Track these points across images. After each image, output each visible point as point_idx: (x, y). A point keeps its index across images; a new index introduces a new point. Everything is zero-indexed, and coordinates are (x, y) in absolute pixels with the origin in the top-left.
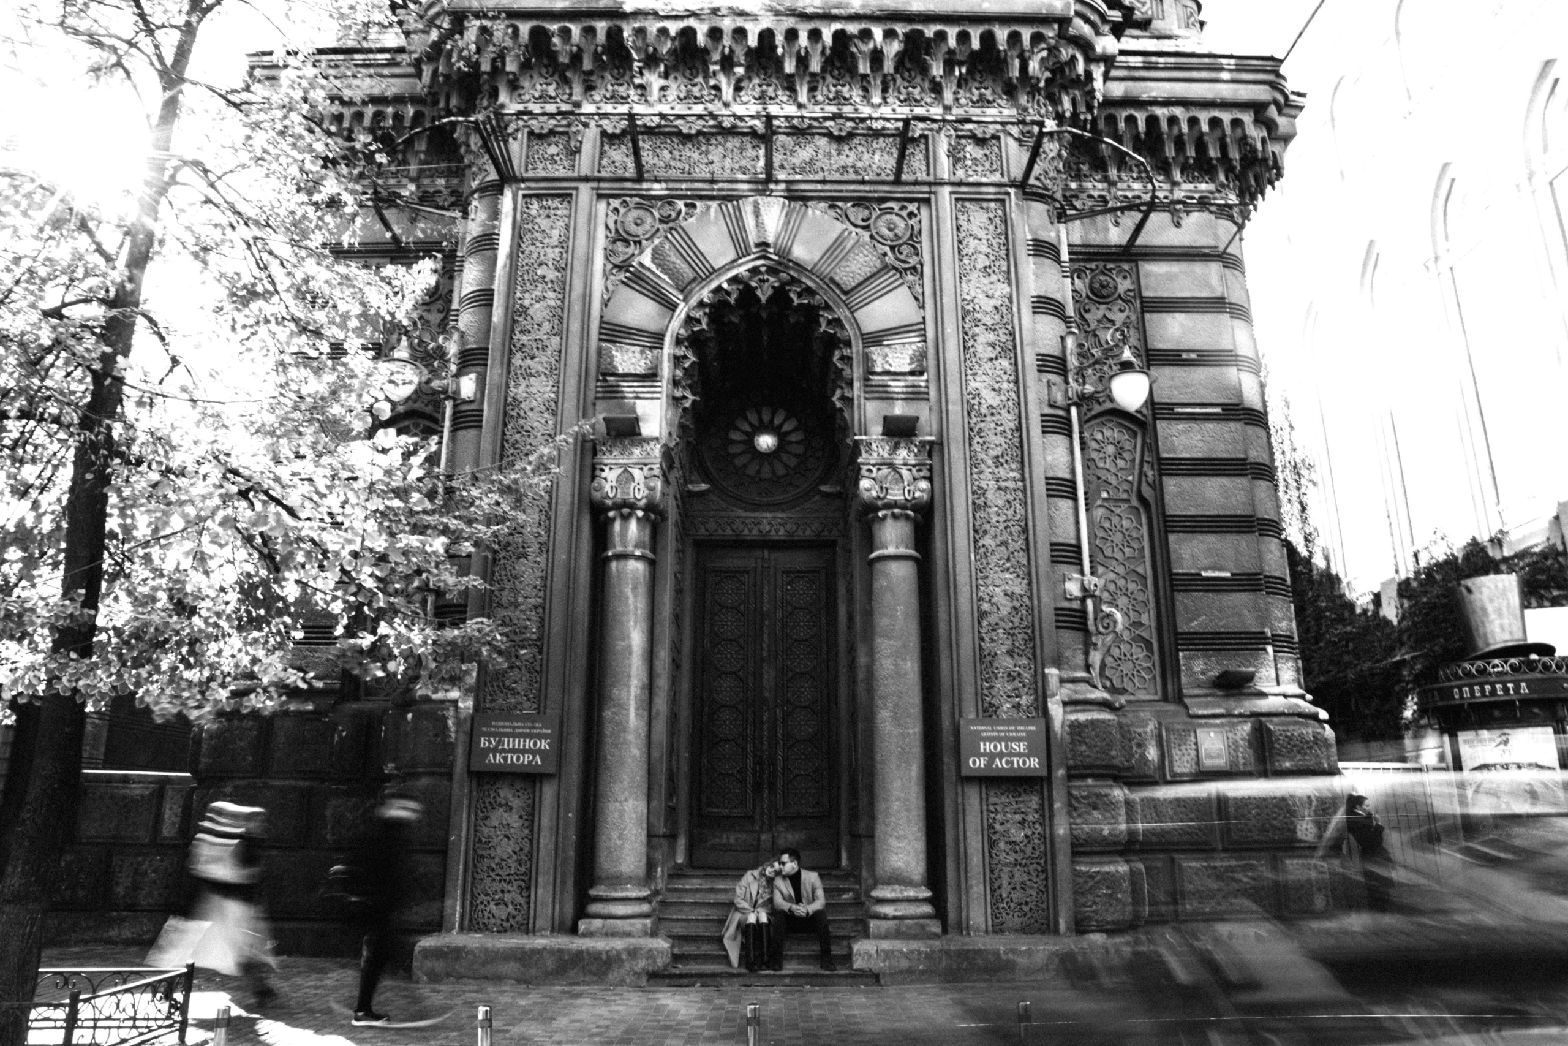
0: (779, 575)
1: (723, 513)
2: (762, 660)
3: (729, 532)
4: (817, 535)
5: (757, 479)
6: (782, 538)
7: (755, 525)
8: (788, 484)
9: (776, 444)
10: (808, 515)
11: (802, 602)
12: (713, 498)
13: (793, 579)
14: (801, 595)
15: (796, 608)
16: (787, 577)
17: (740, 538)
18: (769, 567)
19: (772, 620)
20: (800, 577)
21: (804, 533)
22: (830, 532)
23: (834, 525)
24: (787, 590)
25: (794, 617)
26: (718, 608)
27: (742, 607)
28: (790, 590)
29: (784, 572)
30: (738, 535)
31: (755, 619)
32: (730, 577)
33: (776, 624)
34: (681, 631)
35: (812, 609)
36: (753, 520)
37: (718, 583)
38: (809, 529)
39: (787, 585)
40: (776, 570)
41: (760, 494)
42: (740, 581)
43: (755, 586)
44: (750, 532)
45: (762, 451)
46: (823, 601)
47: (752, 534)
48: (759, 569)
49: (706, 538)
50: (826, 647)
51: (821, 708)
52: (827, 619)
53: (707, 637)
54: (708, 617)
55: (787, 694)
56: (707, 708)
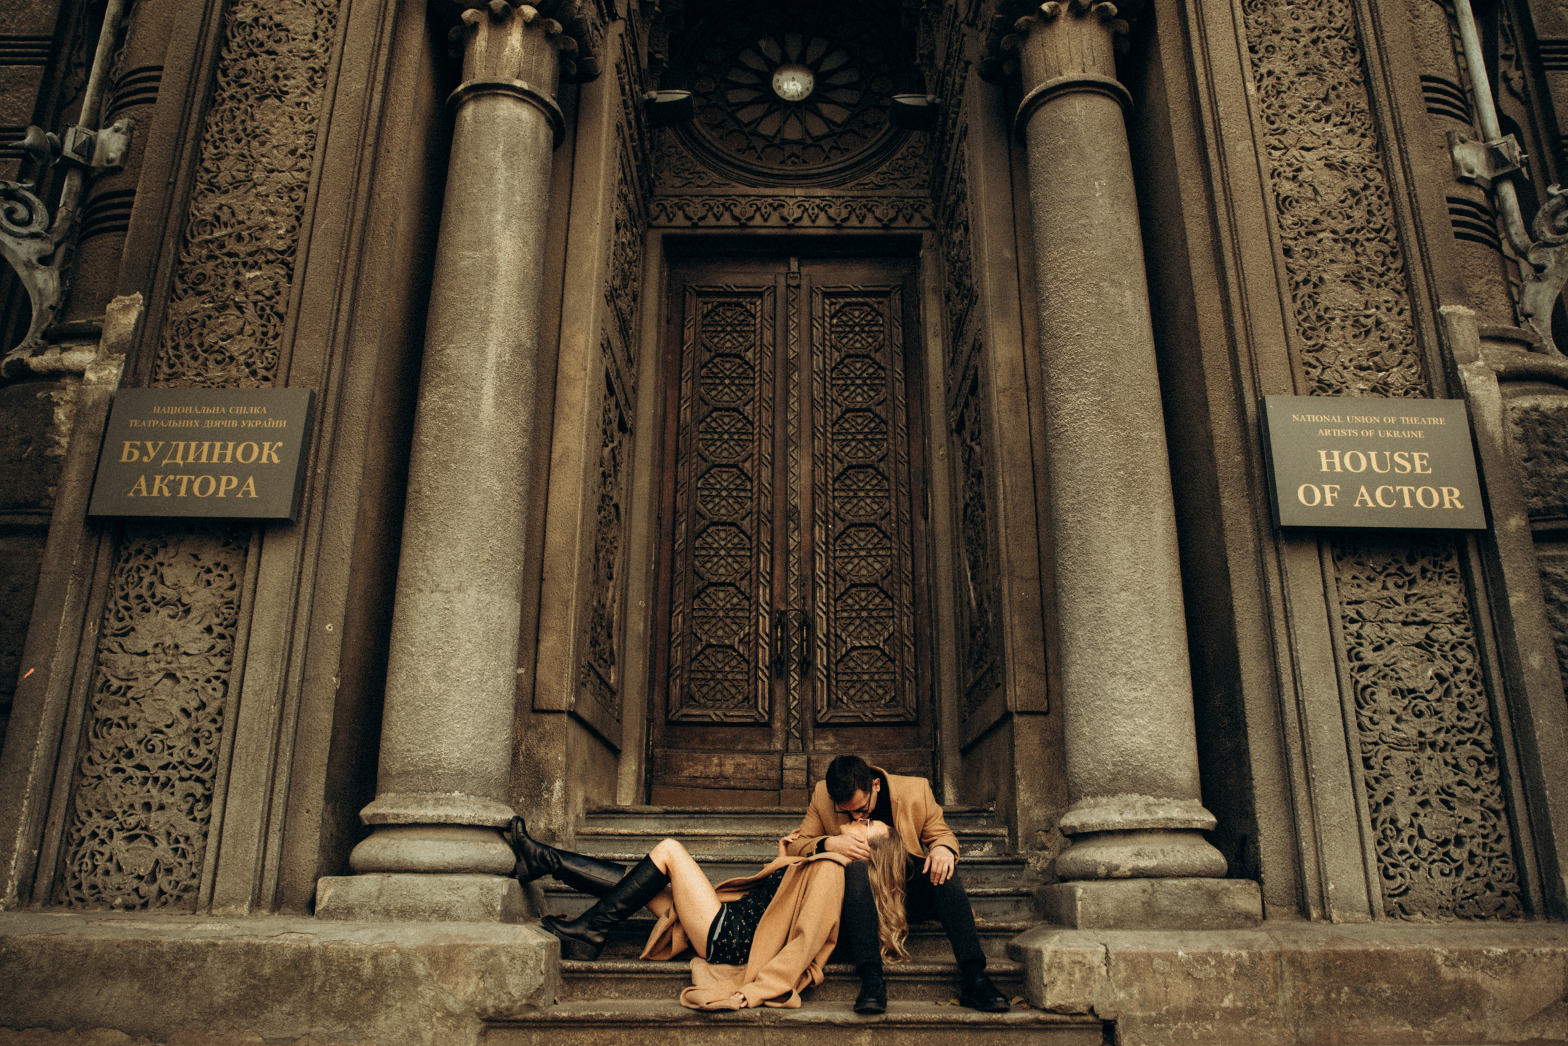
0: (817, 300)
1: (716, 191)
2: (787, 441)
4: (885, 227)
5: (777, 141)
6: (823, 232)
7: (775, 209)
8: (832, 148)
9: (811, 87)
10: (869, 193)
11: (858, 345)
12: (700, 168)
13: (843, 307)
14: (857, 334)
15: (848, 356)
16: (832, 304)
17: (748, 231)
18: (798, 287)
19: (805, 373)
20: (856, 304)
21: (861, 222)
22: (908, 221)
23: (917, 210)
24: (832, 326)
25: (845, 370)
26: (707, 356)
27: (750, 354)
28: (837, 326)
29: (826, 295)
30: (743, 226)
31: (773, 372)
32: (729, 304)
33: (811, 380)
34: (634, 371)
35: (878, 357)
36: (770, 200)
37: (708, 314)
38: (870, 216)
39: (832, 318)
40: (812, 291)
41: (783, 162)
42: (747, 311)
43: (774, 318)
44: (766, 220)
45: (786, 97)
46: (899, 340)
47: (769, 223)
48: (781, 289)
49: (687, 231)
50: (904, 419)
51: (898, 526)
52: (905, 372)
53: (685, 402)
54: (689, 369)
55: (834, 502)
56: (684, 524)
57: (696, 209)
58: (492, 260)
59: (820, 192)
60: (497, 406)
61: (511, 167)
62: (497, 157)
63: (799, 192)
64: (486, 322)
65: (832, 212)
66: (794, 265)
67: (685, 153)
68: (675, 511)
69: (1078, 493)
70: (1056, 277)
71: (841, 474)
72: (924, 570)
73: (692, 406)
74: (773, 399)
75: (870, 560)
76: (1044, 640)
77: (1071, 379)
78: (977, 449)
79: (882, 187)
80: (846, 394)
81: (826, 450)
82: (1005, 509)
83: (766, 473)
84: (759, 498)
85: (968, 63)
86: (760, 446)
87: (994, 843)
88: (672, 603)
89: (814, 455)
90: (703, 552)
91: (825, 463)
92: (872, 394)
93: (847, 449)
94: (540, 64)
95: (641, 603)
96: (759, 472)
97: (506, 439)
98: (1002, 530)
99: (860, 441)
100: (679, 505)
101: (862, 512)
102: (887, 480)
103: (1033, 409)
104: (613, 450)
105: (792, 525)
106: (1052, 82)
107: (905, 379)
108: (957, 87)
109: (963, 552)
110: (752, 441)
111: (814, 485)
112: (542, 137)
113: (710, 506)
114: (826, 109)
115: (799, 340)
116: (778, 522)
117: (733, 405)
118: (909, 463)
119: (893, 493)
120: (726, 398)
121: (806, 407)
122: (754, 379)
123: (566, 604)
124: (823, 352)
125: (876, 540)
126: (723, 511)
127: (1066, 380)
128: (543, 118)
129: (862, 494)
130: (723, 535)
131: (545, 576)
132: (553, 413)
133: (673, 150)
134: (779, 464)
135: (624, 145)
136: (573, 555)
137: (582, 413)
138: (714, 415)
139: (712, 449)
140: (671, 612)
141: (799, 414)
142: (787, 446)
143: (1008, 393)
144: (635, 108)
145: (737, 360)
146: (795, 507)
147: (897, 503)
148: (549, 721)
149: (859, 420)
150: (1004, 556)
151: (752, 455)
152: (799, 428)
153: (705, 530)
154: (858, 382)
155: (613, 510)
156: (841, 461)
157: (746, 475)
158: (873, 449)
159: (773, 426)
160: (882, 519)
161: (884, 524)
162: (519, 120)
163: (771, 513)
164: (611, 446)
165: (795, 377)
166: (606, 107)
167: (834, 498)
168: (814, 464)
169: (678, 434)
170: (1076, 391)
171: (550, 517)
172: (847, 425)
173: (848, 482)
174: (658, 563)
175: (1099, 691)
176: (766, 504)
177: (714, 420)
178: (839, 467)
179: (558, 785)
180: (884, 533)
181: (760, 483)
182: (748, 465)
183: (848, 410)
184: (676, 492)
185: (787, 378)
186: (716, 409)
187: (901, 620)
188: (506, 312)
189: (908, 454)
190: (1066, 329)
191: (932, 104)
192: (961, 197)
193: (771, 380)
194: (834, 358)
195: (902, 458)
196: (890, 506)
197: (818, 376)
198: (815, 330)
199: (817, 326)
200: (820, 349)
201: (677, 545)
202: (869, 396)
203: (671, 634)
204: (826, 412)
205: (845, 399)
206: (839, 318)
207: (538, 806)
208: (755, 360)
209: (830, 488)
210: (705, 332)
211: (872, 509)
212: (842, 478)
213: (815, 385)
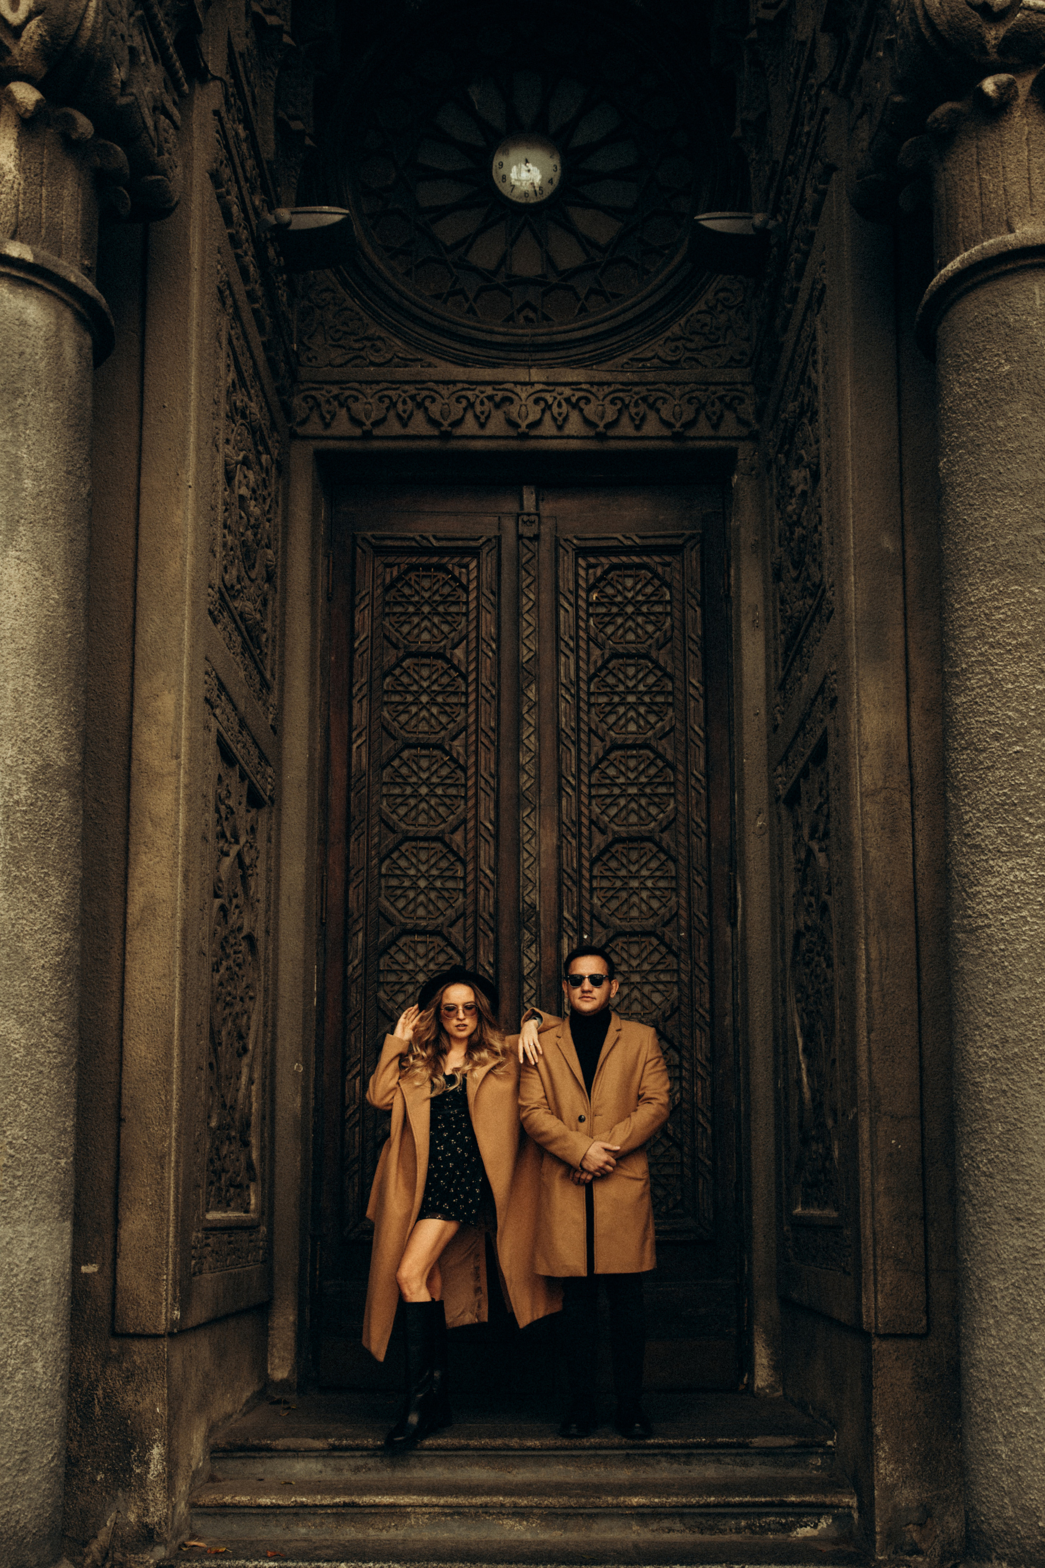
0: (567, 561)
1: (402, 373)
2: (519, 799)
3: (419, 425)
4: (676, 437)
5: (500, 280)
6: (574, 444)
7: (497, 406)
8: (592, 291)
9: (556, 176)
10: (650, 376)
11: (631, 637)
12: (375, 330)
13: (606, 572)
14: (630, 617)
15: (616, 655)
16: (590, 566)
17: (454, 444)
18: (536, 538)
19: (547, 687)
20: (626, 566)
21: (638, 428)
22: (715, 427)
23: (729, 406)
24: (589, 604)
25: (611, 680)
26: (391, 656)
27: (459, 653)
28: (598, 604)
29: (582, 552)
30: (446, 436)
31: (497, 682)
32: (427, 567)
33: (557, 698)
34: (272, 700)
35: (662, 657)
36: (489, 391)
37: (392, 585)
38: (652, 416)
39: (589, 590)
40: (557, 544)
41: (510, 318)
42: (455, 579)
43: (497, 593)
44: (482, 426)
45: (515, 196)
46: (696, 632)
47: (487, 432)
48: (509, 540)
49: (356, 445)
50: (702, 762)
51: (690, 936)
52: (704, 683)
53: (359, 735)
54: (363, 680)
55: (591, 898)
56: (361, 935)
57: (368, 406)
59: (571, 375)
60: (10, 886)
63: (536, 375)
65: (590, 410)
66: (529, 499)
67: (349, 302)
68: (347, 913)
69: (1004, 1040)
70: (981, 636)
71: (602, 853)
72: (728, 1006)
73: (369, 741)
74: (496, 730)
75: (647, 989)
76: (924, 1217)
77: (1001, 832)
78: (821, 858)
79: (674, 365)
80: (612, 719)
81: (580, 813)
82: (869, 1000)
83: (486, 852)
84: (476, 892)
85: (830, 170)
86: (476, 805)
87: (836, 1518)
88: (345, 1058)
89: (560, 823)
91: (578, 835)
92: (652, 719)
93: (613, 811)
94: (55, 203)
95: (299, 1068)
96: (476, 849)
97: (28, 945)
98: (863, 1033)
99: (632, 798)
100: (353, 904)
101: (634, 913)
102: (675, 861)
103: (920, 824)
104: (239, 857)
105: (527, 936)
107: (705, 696)
108: (808, 206)
109: (792, 1004)
110: (465, 798)
111: (560, 870)
112: (69, 352)
113: (401, 904)
114: (582, 218)
115: (537, 632)
116: (505, 930)
117: (434, 739)
118: (708, 834)
119: (683, 882)
120: (423, 727)
121: (549, 743)
122: (466, 694)
123: (161, 1159)
124: (576, 650)
125: (656, 957)
126: (421, 912)
127: (992, 832)
128: (68, 315)
129: (635, 884)
130: (421, 950)
131: (125, 1113)
132: (127, 833)
133: (327, 296)
134: (506, 834)
135: (237, 316)
136: (168, 1080)
137: (174, 835)
138: (405, 754)
139: (402, 811)
140: (345, 1073)
141: (538, 757)
142: (518, 807)
143: (880, 798)
144: (255, 241)
145: (440, 663)
146: (532, 906)
147: (689, 901)
148: (141, 1352)
149: (632, 763)
150: (864, 1075)
151: (465, 821)
152: (538, 778)
153: (393, 943)
154: (631, 699)
155: (244, 947)
156: (603, 832)
157: (455, 854)
158: (653, 811)
159: (496, 776)
160: (666, 924)
161: (668, 933)
162: (23, 323)
163: (495, 916)
164: (234, 850)
165: (532, 694)
166: (195, 263)
167: (592, 890)
168: (561, 836)
169: (349, 788)
170: (1008, 856)
171: (129, 1016)
172: (612, 772)
173: (613, 864)
174: (322, 996)
175: (1027, 1390)
176: (487, 903)
177: (405, 764)
178: (600, 840)
179: (156, 1452)
180: (668, 947)
181: (477, 868)
182: (458, 837)
183: (615, 747)
184: (347, 883)
185: (519, 693)
186: (408, 746)
187: (692, 1084)
188: (18, 707)
189: (708, 821)
190: (996, 737)
191: (762, 232)
192: (808, 411)
193: (493, 696)
194: (593, 658)
195: (699, 826)
196: (678, 903)
197: (568, 690)
198: (562, 612)
199: (566, 605)
200: (571, 644)
201: (350, 968)
202: (648, 722)
203: (345, 1108)
204: (579, 750)
205: (610, 728)
206: (601, 591)
207: (126, 1486)
208: (468, 663)
209: (586, 874)
210: (388, 614)
211: (651, 908)
212: (605, 859)
213: (563, 705)
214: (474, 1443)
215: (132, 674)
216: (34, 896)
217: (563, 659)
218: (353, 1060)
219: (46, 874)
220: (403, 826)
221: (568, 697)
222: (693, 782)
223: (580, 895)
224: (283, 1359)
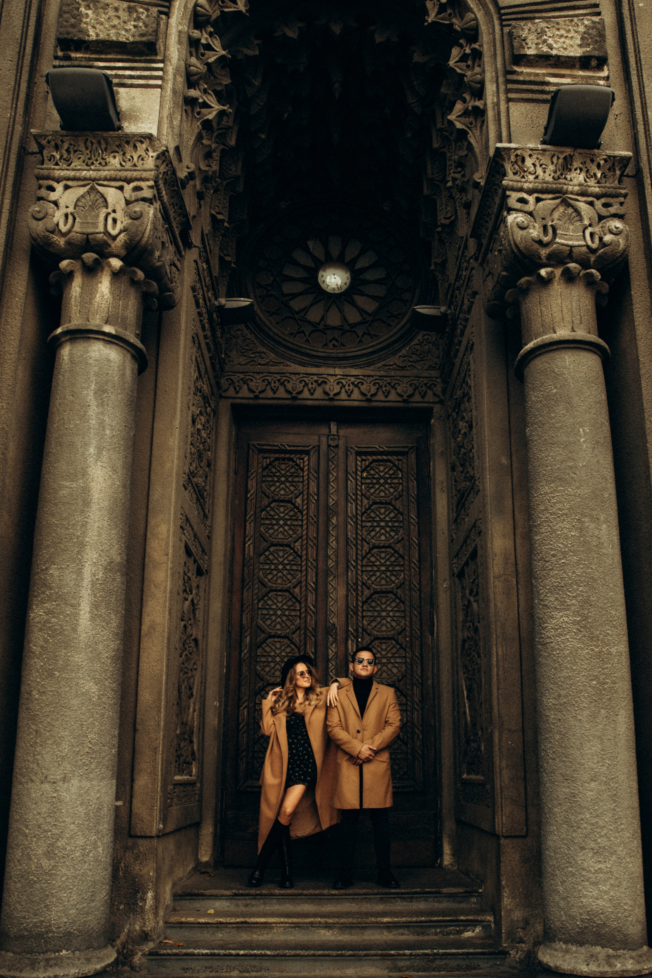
0: (351, 458)
1: (273, 369)
2: (328, 572)
3: (281, 394)
4: (404, 401)
5: (321, 327)
6: (356, 404)
7: (319, 385)
8: (364, 334)
9: (348, 282)
10: (392, 373)
11: (382, 494)
12: (261, 349)
13: (371, 463)
14: (382, 485)
15: (375, 503)
16: (363, 460)
17: (298, 402)
18: (337, 446)
19: (341, 518)
20: (380, 461)
21: (386, 397)
22: (423, 397)
23: (430, 388)
24: (362, 478)
25: (373, 515)
26: (266, 501)
27: (299, 500)
28: (366, 478)
29: (358, 454)
30: (295, 398)
31: (317, 516)
32: (284, 459)
33: (346, 523)
34: (208, 523)
35: (398, 504)
36: (315, 378)
37: (267, 467)
38: (393, 392)
39: (362, 472)
40: (347, 449)
41: (326, 345)
42: (297, 465)
43: (318, 472)
44: (312, 394)
45: (329, 290)
46: (414, 492)
47: (315, 397)
48: (324, 447)
49: (251, 402)
50: (417, 556)
51: (411, 640)
52: (418, 518)
53: (249, 540)
54: (252, 513)
55: (363, 620)
56: (248, 638)
57: (257, 384)
58: (86, 490)
59: (354, 372)
60: (93, 619)
61: (101, 404)
62: (90, 396)
63: (338, 371)
64: (82, 545)
65: (363, 388)
66: (334, 428)
67: (249, 336)
68: (242, 627)
69: (559, 696)
71: (368, 599)
72: (430, 674)
73: (254, 543)
74: (317, 538)
75: (390, 666)
76: (525, 779)
77: (557, 599)
78: (475, 605)
79: (403, 368)
80: (373, 533)
81: (357, 579)
82: (498, 675)
83: (311, 598)
84: (306, 617)
85: (475, 293)
86: (306, 575)
87: (483, 927)
89: (348, 584)
90: (263, 659)
91: (356, 590)
92: (393, 534)
93: (373, 578)
94: (126, 306)
95: (217, 704)
96: (306, 596)
97: (100, 647)
98: (495, 690)
99: (383, 572)
100: (245, 622)
101: (384, 628)
102: (404, 603)
103: (521, 591)
104: (192, 601)
105: (331, 639)
106: (547, 337)
107: (418, 523)
108: (465, 307)
109: (461, 674)
110: (301, 571)
111: (347, 607)
112: (128, 371)
113: (268, 622)
114: (360, 300)
115: (337, 491)
116: (320, 637)
117: (286, 542)
118: (420, 590)
119: (408, 614)
120: (281, 536)
121: (342, 545)
122: (302, 520)
123: (155, 750)
124: (356, 500)
125: (394, 650)
126: (278, 627)
127: (553, 599)
128: (128, 356)
129: (384, 614)
130: (278, 645)
131: (138, 727)
132: (142, 591)
133: (239, 333)
134: (321, 590)
135: (199, 347)
136: (159, 711)
137: (165, 592)
138: (272, 549)
139: (270, 577)
141: (337, 551)
142: (327, 576)
143: (502, 579)
144: (209, 313)
145: (289, 505)
146: (334, 625)
147: (411, 623)
148: (143, 845)
149: (383, 555)
150: (495, 710)
151: (300, 582)
152: (337, 562)
153: (264, 642)
154: (383, 524)
155: (193, 644)
156: (368, 588)
157: (296, 598)
158: (393, 578)
159: (316, 560)
160: (399, 634)
161: (400, 639)
162: (109, 360)
163: (315, 629)
164: (190, 597)
165: (334, 521)
166: (183, 326)
167: (363, 617)
168: (348, 590)
169: (244, 566)
170: (560, 610)
171: (142, 679)
172: (373, 559)
173: (374, 604)
174: (228, 668)
176: (311, 622)
177: (271, 554)
178: (367, 592)
179: (150, 895)
180: (401, 645)
181: (306, 606)
182: (297, 590)
183: (375, 547)
184: (242, 612)
185: (328, 520)
186: (273, 545)
188: (100, 535)
189: (420, 584)
190: (554, 556)
191: (444, 315)
192: (467, 396)
193: (315, 522)
194: (364, 504)
195: (415, 586)
196: (405, 624)
197: (352, 519)
198: (349, 482)
199: (351, 479)
200: (354, 497)
201: (243, 654)
202: (390, 535)
203: (239, 724)
204: (357, 549)
205: (372, 538)
206: (368, 472)
207: (134, 911)
208: (303, 506)
209: (360, 609)
210: (264, 481)
211: (392, 626)
212: (369, 601)
213: (349, 527)
214: (305, 892)
215: (147, 515)
216: (104, 624)
217: (349, 505)
218: (243, 700)
219: (110, 613)
220: (270, 584)
221: (352, 523)
222: (413, 565)
223: (357, 619)
224: (206, 851)
